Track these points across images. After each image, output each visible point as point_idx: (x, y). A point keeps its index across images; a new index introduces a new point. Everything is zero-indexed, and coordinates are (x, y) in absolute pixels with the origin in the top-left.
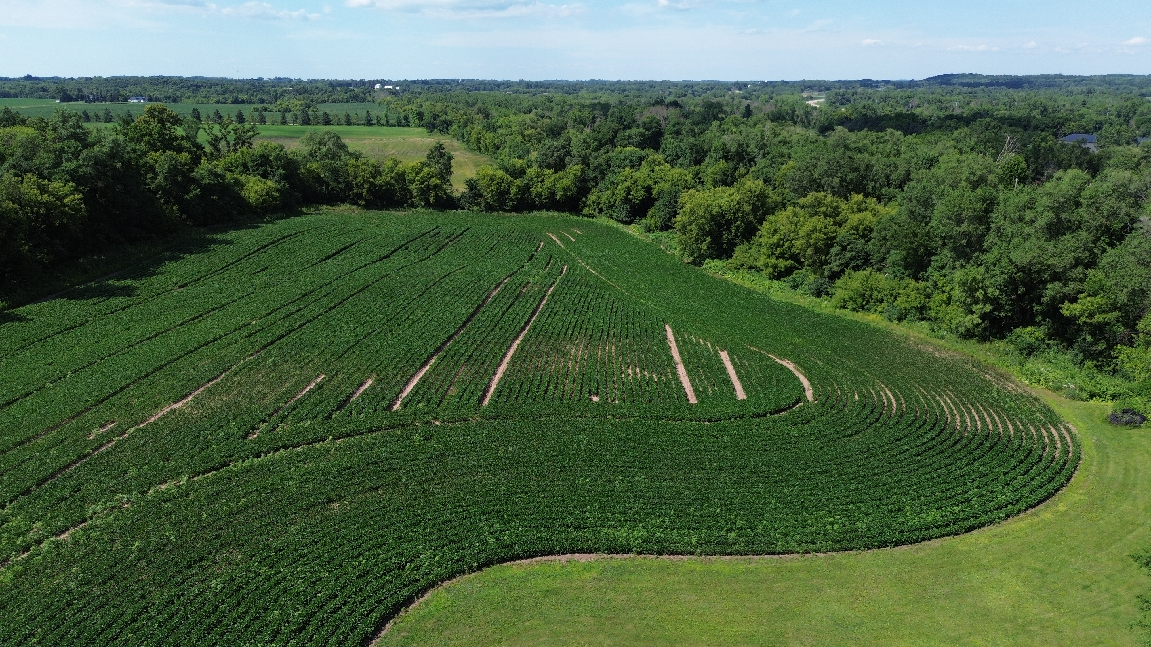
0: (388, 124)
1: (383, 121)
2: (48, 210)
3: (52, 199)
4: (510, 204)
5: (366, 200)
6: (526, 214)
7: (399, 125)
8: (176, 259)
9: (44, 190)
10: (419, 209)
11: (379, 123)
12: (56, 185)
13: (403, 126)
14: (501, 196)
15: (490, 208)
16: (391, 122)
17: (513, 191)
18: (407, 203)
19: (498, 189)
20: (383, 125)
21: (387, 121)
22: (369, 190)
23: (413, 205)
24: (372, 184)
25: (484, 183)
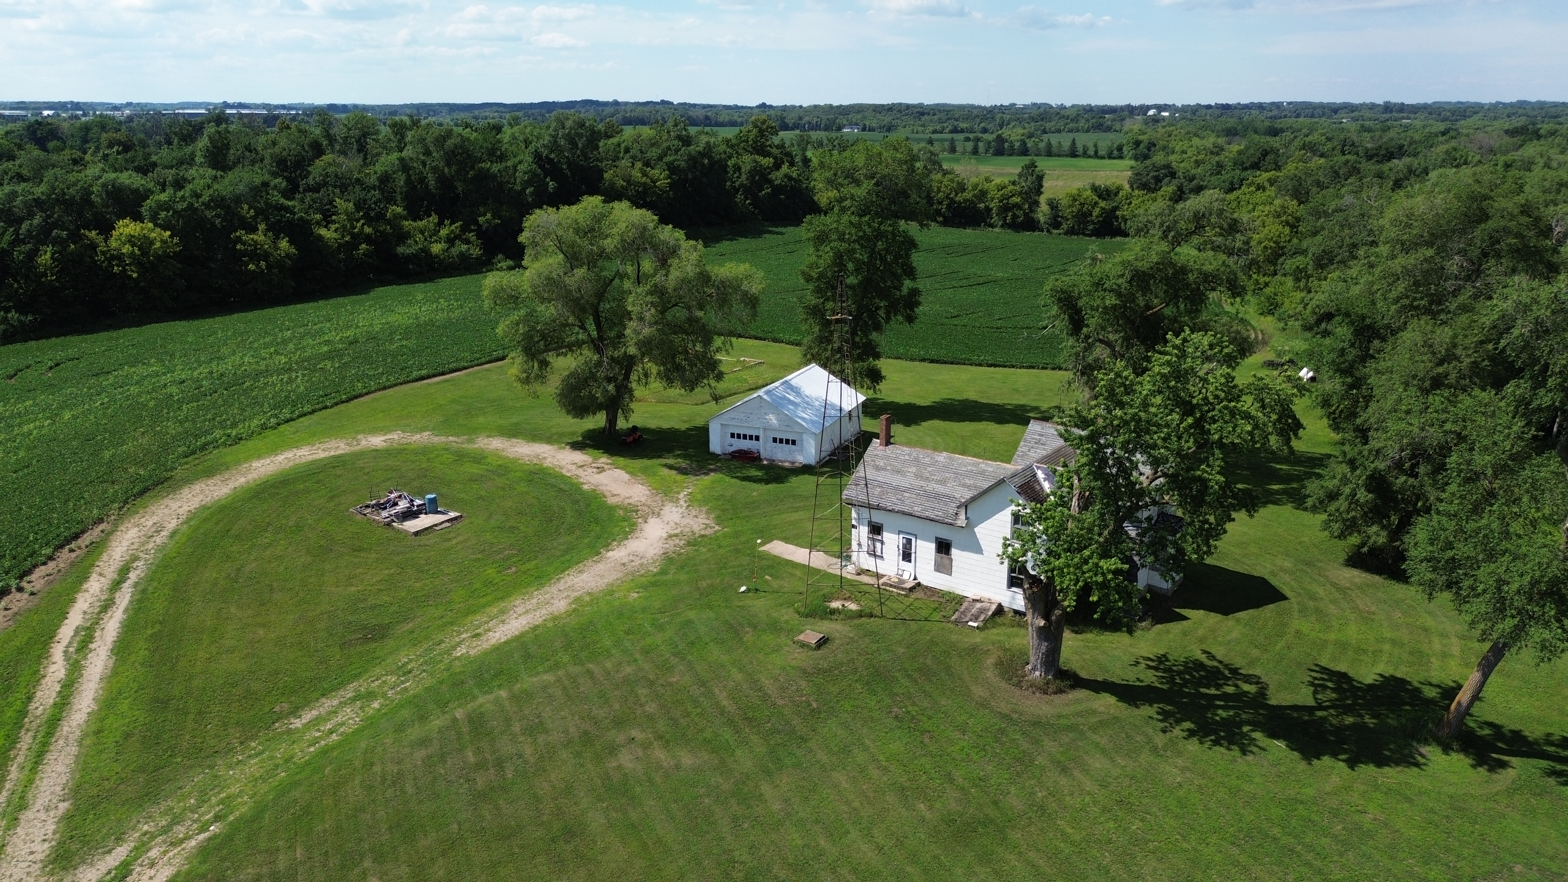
0: (1096, 156)
1: (1091, 152)
2: (644, 189)
3: (649, 181)
4: (1091, 227)
5: (944, 217)
6: (1107, 239)
7: (1110, 156)
8: (731, 240)
9: (645, 174)
10: (997, 230)
11: (1085, 155)
12: (655, 173)
13: (1114, 158)
14: (1083, 216)
15: (1071, 232)
16: (1101, 153)
17: (1096, 212)
18: (985, 221)
19: (1079, 210)
20: (1090, 157)
21: (1096, 152)
22: (949, 207)
23: (992, 226)
24: (952, 201)
25: (1065, 202)
